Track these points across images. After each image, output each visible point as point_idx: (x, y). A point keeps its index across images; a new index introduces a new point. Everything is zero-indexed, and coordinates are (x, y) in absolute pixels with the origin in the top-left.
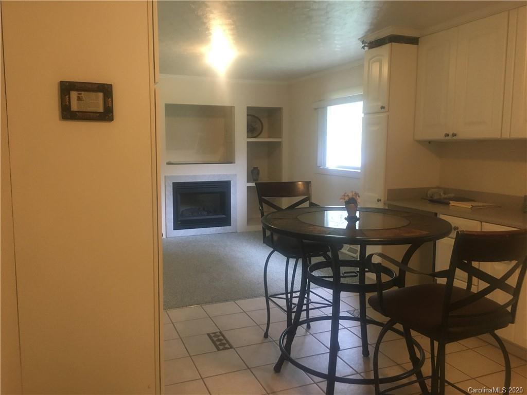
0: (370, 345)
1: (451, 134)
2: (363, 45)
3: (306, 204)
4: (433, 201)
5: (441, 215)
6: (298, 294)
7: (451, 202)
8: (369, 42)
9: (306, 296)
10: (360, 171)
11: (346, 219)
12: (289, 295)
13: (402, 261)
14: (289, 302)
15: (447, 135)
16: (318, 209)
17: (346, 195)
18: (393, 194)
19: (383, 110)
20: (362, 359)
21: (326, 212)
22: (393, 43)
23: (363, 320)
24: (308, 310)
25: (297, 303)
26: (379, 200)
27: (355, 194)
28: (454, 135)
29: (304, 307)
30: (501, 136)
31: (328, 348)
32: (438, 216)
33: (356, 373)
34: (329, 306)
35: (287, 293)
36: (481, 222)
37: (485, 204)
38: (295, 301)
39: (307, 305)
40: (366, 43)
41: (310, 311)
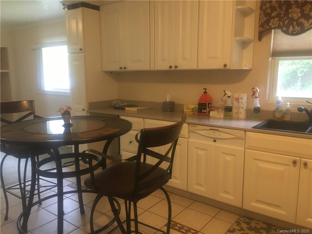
0: (85, 205)
1: (123, 67)
2: (64, 7)
3: (31, 117)
4: (116, 108)
5: (122, 116)
6: (30, 183)
7: (126, 108)
8: (67, 5)
9: (37, 183)
10: (69, 91)
11: (63, 126)
12: (23, 185)
13: (103, 152)
14: (23, 190)
15: (121, 68)
16: (41, 120)
17: (62, 109)
18: (92, 106)
19: (81, 51)
20: (80, 217)
21: (47, 122)
22: (84, 7)
23: (79, 191)
24: (39, 193)
25: (29, 190)
26: (83, 110)
27: (68, 108)
28: (125, 68)
29: (36, 192)
30: (150, 69)
31: (56, 215)
32: (120, 118)
33: (77, 228)
34: (55, 186)
35: (20, 184)
36: (144, 118)
37: (144, 108)
38: (28, 188)
39: (38, 189)
40: (66, 5)
41: (41, 194)
